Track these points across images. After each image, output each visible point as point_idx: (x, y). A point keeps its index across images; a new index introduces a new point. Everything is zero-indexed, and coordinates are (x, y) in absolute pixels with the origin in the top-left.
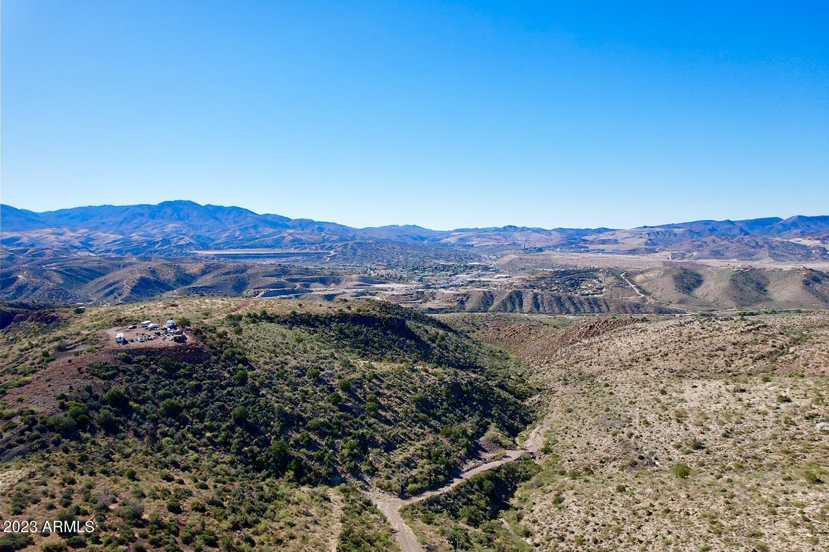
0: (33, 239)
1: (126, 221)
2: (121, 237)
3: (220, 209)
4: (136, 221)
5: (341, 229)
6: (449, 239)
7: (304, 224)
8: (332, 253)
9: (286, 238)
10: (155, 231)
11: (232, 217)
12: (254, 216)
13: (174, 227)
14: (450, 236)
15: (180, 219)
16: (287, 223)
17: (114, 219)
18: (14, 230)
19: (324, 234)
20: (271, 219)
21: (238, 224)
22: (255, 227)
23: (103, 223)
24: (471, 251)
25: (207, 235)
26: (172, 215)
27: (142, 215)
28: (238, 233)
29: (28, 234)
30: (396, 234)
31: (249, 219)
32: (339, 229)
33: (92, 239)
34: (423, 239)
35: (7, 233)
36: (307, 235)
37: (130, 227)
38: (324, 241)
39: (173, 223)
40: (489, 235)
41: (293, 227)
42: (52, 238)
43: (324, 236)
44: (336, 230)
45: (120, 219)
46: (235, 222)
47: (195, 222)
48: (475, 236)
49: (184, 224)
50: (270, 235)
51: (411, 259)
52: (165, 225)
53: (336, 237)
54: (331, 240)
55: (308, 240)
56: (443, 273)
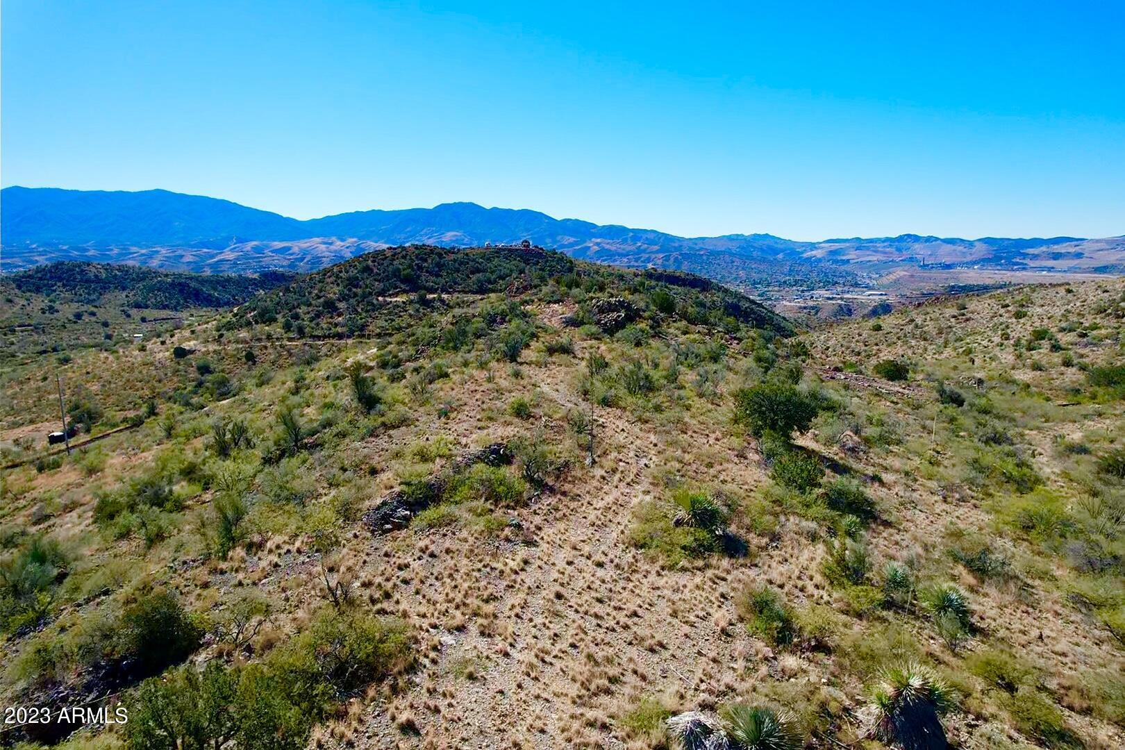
0: (304, 249)
1: (398, 228)
3: (509, 212)
4: (410, 229)
5: (662, 239)
6: (814, 252)
7: (614, 231)
9: (591, 249)
10: (432, 241)
11: (523, 221)
12: (551, 221)
13: (454, 236)
14: (817, 248)
15: (459, 226)
16: (592, 230)
17: (384, 227)
18: (283, 241)
19: (640, 244)
20: (572, 225)
22: (552, 235)
23: (373, 231)
24: (845, 268)
26: (451, 221)
27: (417, 221)
29: (298, 244)
30: (738, 245)
31: (544, 226)
34: (776, 252)
36: (618, 245)
37: (402, 235)
38: (640, 251)
39: (452, 232)
40: (876, 247)
41: (601, 236)
44: (656, 239)
45: (391, 226)
46: (528, 230)
47: (479, 230)
48: (853, 247)
49: (466, 232)
50: (571, 245)
51: (755, 276)
52: (443, 234)
53: (656, 248)
54: (648, 251)
55: (620, 251)
56: (794, 288)
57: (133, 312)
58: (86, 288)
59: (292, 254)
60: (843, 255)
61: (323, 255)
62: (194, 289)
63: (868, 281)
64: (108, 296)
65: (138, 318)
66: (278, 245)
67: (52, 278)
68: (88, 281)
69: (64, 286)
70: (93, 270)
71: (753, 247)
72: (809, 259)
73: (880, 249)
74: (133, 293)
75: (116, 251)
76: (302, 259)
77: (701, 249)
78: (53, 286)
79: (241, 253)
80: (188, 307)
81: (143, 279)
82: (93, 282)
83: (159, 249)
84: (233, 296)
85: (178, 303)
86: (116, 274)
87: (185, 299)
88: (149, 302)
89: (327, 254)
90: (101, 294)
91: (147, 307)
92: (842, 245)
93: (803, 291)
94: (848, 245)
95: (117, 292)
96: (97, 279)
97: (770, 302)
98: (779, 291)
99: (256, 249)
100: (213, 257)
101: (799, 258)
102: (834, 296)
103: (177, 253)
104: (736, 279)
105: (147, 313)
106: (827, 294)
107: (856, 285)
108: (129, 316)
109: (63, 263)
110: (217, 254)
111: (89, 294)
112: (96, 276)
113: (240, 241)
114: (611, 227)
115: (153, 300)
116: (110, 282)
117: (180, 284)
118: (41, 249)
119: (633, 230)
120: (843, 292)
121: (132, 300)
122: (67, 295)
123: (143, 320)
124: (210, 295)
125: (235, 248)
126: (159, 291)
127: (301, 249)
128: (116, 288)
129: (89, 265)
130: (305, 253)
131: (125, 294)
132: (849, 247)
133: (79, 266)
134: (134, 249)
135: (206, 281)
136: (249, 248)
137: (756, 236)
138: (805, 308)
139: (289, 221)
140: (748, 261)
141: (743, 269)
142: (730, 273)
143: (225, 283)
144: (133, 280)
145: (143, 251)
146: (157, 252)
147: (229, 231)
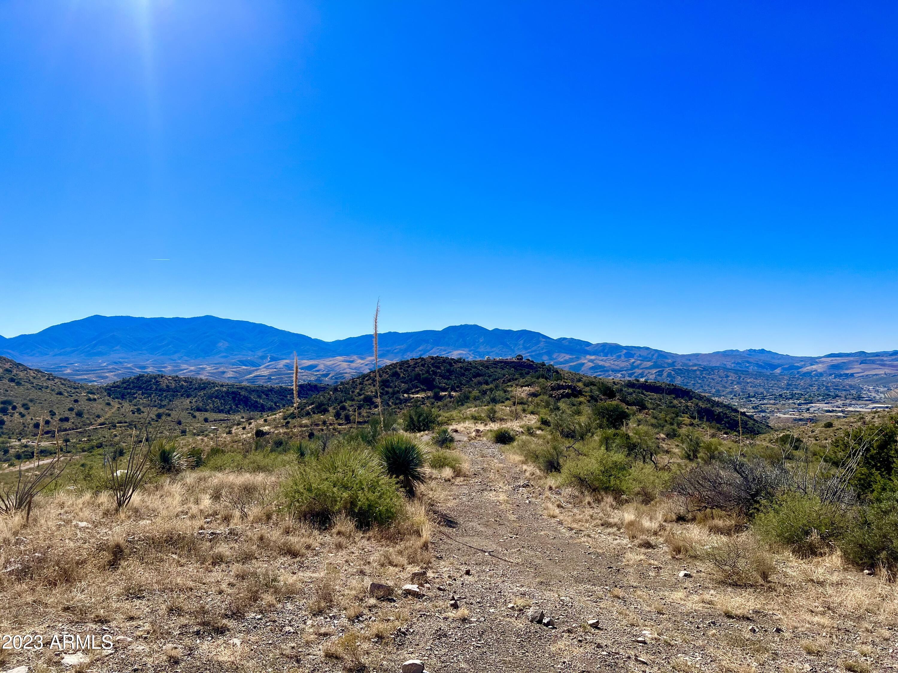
0: (328, 367)
1: (411, 348)
3: (509, 333)
4: (420, 348)
5: (656, 355)
6: (814, 367)
7: (608, 349)
9: (586, 365)
11: (522, 342)
12: (548, 340)
14: (817, 363)
15: (465, 345)
16: (587, 348)
17: (399, 347)
18: (311, 359)
19: (633, 361)
20: (567, 343)
21: (529, 351)
22: (549, 353)
23: (389, 351)
24: (849, 381)
26: (457, 341)
27: (427, 341)
29: (324, 362)
30: (733, 361)
31: (542, 344)
32: (653, 355)
34: (774, 367)
35: (304, 361)
36: (611, 362)
38: (633, 367)
39: (458, 350)
40: (882, 360)
41: (594, 354)
42: (345, 365)
44: (650, 356)
45: (405, 346)
46: (526, 348)
47: (481, 349)
48: (857, 361)
49: (470, 351)
50: (566, 362)
51: (751, 390)
52: (450, 352)
53: (649, 364)
54: (642, 366)
55: (613, 367)
56: (791, 401)
57: (197, 414)
58: (159, 396)
59: (318, 371)
60: (847, 369)
61: (345, 371)
62: (244, 397)
63: (873, 394)
64: (176, 402)
65: (201, 419)
66: (307, 363)
67: (134, 387)
68: (161, 390)
69: (143, 394)
70: (166, 381)
71: (748, 362)
72: (808, 374)
73: (888, 363)
74: (195, 400)
75: (170, 368)
76: (326, 375)
77: (695, 365)
78: (134, 394)
79: (275, 370)
80: (238, 411)
81: (204, 389)
82: (164, 391)
83: (205, 366)
84: (275, 403)
85: (231, 408)
86: (183, 385)
87: (237, 406)
88: (208, 407)
89: (348, 371)
90: (170, 401)
91: (206, 411)
92: (845, 360)
93: (799, 404)
94: (852, 359)
95: (183, 399)
96: (168, 389)
97: (763, 414)
98: (774, 404)
99: (289, 367)
100: (250, 373)
101: (798, 373)
102: (834, 409)
103: (221, 370)
104: (731, 393)
105: (207, 415)
106: (826, 407)
107: (859, 398)
108: (195, 417)
109: (143, 376)
110: (254, 371)
111: (161, 400)
112: (167, 386)
113: (273, 359)
114: (604, 345)
115: (211, 405)
116: (177, 391)
117: (233, 393)
118: (110, 367)
119: (627, 348)
120: (844, 405)
121: (194, 405)
122: (145, 401)
123: (206, 420)
124: (256, 402)
125: (268, 366)
126: (216, 398)
127: (327, 366)
128: (182, 395)
129: (162, 377)
130: (330, 369)
131: (188, 401)
132: (853, 361)
133: (155, 378)
134: (184, 366)
135: (253, 391)
136: (281, 366)
137: (751, 352)
138: (800, 420)
139: (318, 343)
140: (743, 376)
141: (738, 383)
142: (725, 387)
143: (268, 392)
144: (196, 389)
145: (192, 368)
146: (204, 368)
147: (264, 351)
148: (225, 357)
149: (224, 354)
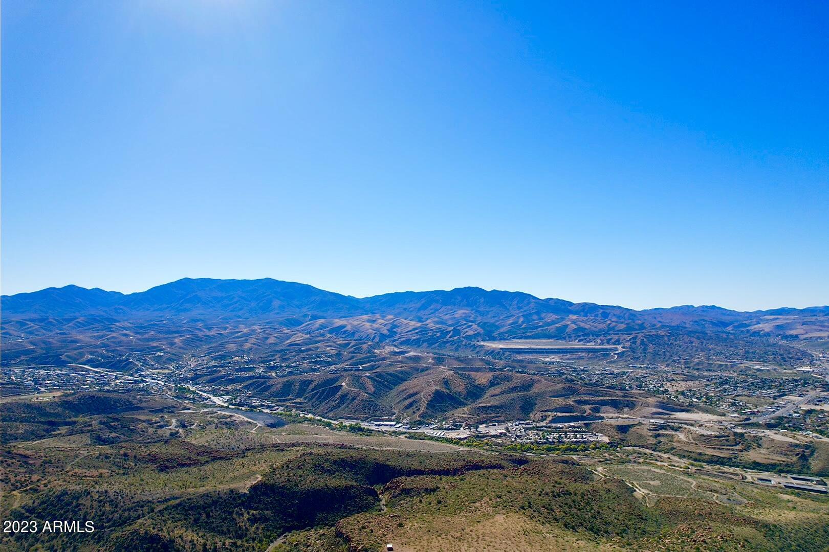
1: (424, 307)
2: (419, 324)
3: (505, 294)
4: (431, 307)
5: (627, 314)
6: (760, 325)
7: (588, 309)
8: (620, 349)
9: (569, 327)
10: (447, 317)
11: (516, 302)
12: (537, 301)
13: (464, 313)
14: (762, 321)
15: (468, 305)
16: (570, 308)
17: (414, 305)
18: (343, 318)
19: (609, 322)
20: (553, 304)
21: (522, 310)
22: (538, 313)
23: (405, 309)
25: (492, 321)
26: (462, 301)
27: (437, 301)
28: (521, 319)
29: (352, 321)
30: (691, 319)
31: (532, 305)
32: (625, 314)
33: (396, 326)
34: (725, 325)
35: (337, 320)
36: (590, 323)
37: (426, 312)
38: (610, 331)
39: (462, 309)
41: (576, 314)
42: (368, 325)
43: (610, 324)
44: (622, 314)
45: (419, 305)
46: (519, 308)
47: (482, 309)
48: (799, 323)
49: (472, 310)
50: (553, 323)
52: (456, 311)
54: (617, 328)
55: (593, 329)
60: (790, 330)
61: (367, 332)
71: (704, 320)
72: (756, 333)
100: (289, 338)
101: (748, 331)
110: (292, 336)
113: (313, 318)
114: (585, 305)
119: (603, 307)
125: (308, 325)
127: (353, 326)
130: (355, 331)
136: (317, 326)
137: (704, 308)
147: (308, 308)
148: (278, 313)
149: (278, 311)
